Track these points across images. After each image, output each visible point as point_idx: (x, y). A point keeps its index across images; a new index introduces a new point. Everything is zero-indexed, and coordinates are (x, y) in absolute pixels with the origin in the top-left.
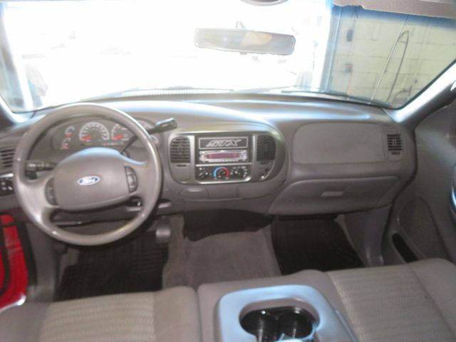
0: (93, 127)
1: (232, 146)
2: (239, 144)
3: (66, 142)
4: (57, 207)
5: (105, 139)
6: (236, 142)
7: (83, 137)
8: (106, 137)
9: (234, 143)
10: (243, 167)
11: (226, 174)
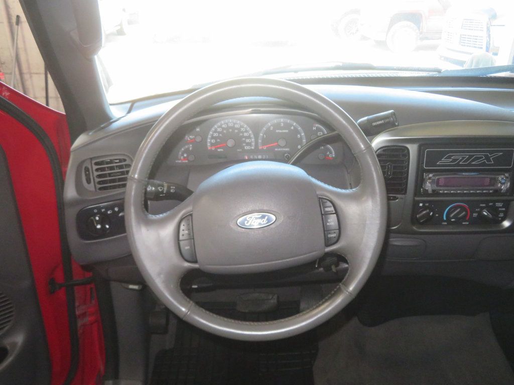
0: (229, 128)
1: (484, 164)
2: (498, 161)
3: (185, 151)
4: (196, 266)
5: (247, 148)
6: (492, 157)
7: (212, 144)
8: (249, 144)
9: (488, 158)
10: (499, 204)
11: (465, 216)
